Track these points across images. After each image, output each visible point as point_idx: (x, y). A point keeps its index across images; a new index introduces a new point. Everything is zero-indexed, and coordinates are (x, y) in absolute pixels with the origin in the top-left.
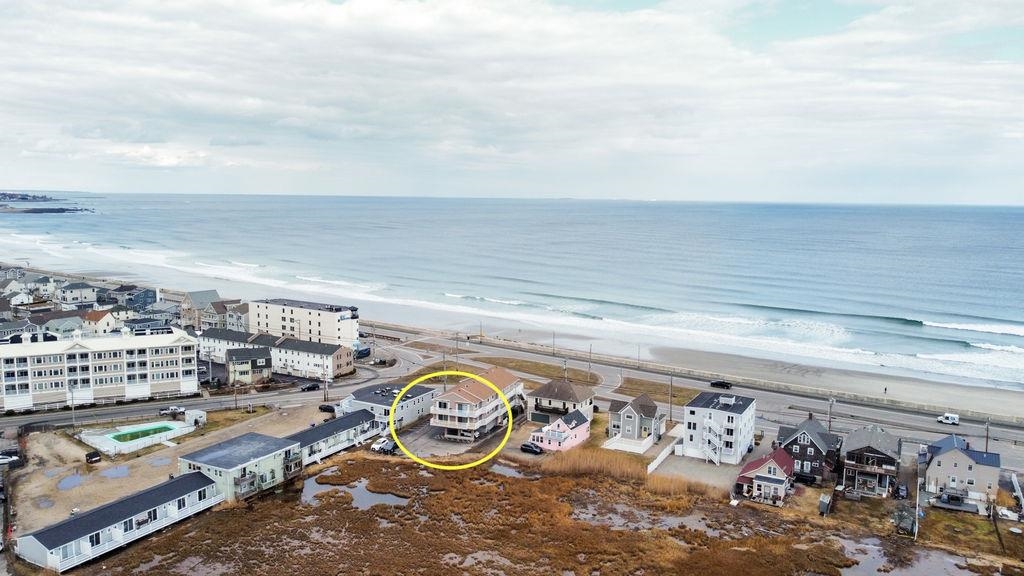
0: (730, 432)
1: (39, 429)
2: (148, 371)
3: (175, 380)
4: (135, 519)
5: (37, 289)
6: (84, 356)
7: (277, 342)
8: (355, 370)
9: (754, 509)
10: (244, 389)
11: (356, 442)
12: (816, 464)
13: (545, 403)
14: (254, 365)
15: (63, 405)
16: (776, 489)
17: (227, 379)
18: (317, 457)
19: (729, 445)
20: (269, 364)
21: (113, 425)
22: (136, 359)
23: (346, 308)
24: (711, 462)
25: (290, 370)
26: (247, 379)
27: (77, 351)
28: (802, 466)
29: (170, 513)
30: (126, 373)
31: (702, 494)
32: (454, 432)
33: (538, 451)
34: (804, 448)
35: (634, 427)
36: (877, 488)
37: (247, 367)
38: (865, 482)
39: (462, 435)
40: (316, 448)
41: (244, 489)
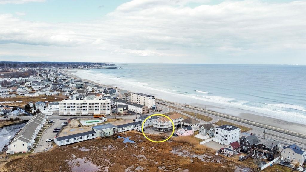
0: (226, 136)
1: (74, 119)
2: (99, 108)
3: (105, 111)
4: (77, 138)
5: (94, 88)
6: (86, 104)
7: (131, 104)
8: (149, 112)
9: (221, 156)
10: (120, 114)
11: (135, 129)
12: (249, 148)
13: (185, 124)
14: (123, 109)
15: (81, 114)
16: (229, 152)
17: (117, 111)
18: (123, 131)
19: (226, 139)
20: (127, 109)
21: (88, 120)
22: (97, 105)
23: (151, 96)
24: (220, 144)
25: (134, 111)
26: (122, 112)
27: (85, 103)
28: (245, 148)
29: (85, 138)
30: (95, 108)
31: (209, 151)
32: (159, 129)
33: (176, 135)
34: (245, 143)
35: (204, 132)
36: (263, 156)
37: (122, 109)
38: (260, 154)
39: (161, 130)
40: (124, 128)
41: (102, 135)
